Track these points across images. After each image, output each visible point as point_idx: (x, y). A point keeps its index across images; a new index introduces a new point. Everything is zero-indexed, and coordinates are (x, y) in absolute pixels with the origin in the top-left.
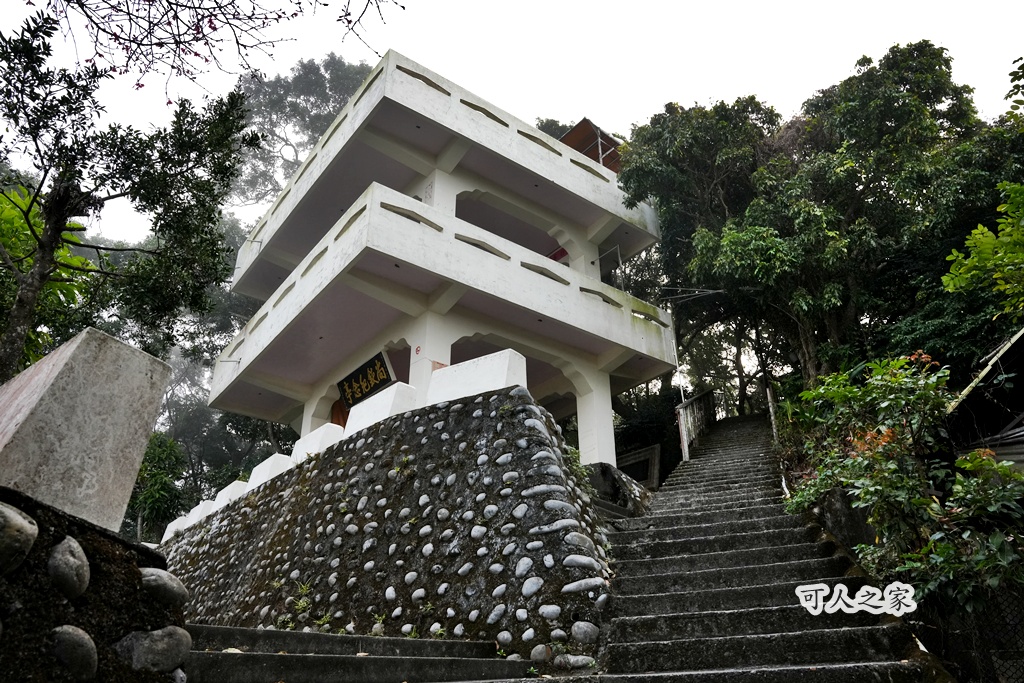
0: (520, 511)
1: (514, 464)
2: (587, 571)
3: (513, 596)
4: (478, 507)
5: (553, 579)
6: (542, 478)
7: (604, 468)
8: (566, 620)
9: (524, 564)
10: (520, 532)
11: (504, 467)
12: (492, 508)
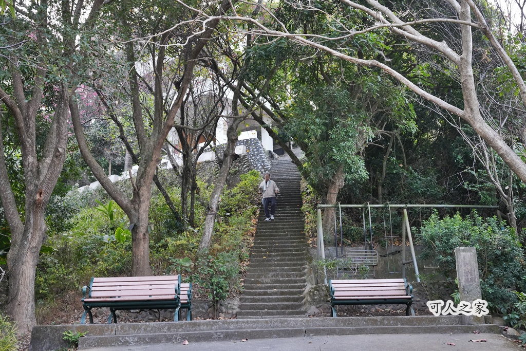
0: (258, 158)
1: (257, 151)
2: (267, 165)
3: (258, 169)
4: (251, 157)
5: (263, 167)
6: (261, 153)
7: (270, 152)
8: (265, 171)
9: (259, 165)
10: (258, 161)
11: (255, 151)
12: (253, 157)
